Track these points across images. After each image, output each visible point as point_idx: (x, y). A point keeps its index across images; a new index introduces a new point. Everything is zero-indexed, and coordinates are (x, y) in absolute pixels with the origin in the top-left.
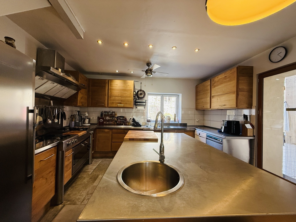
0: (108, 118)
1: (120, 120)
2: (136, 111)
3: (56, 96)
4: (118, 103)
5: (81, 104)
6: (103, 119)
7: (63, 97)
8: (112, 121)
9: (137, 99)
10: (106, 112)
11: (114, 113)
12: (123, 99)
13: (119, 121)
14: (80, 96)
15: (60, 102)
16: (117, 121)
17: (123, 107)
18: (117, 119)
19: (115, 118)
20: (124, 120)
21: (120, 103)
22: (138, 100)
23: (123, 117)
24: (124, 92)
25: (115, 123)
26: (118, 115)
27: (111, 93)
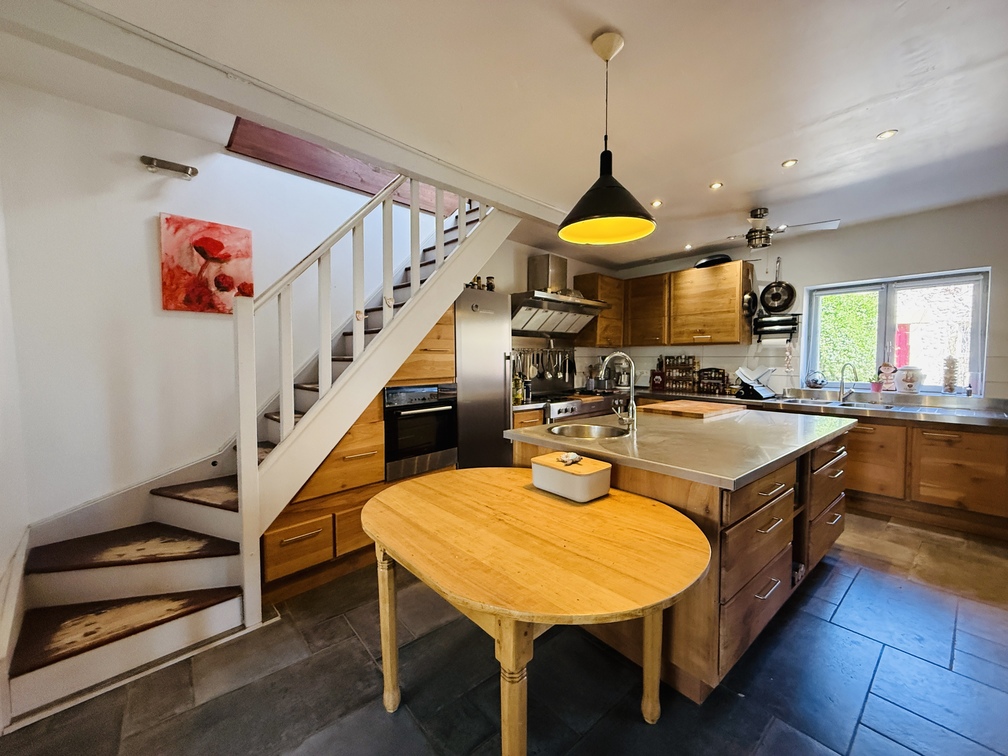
0: (676, 373)
1: (709, 378)
2: (759, 351)
3: (557, 330)
4: (695, 333)
5: (604, 343)
6: (662, 375)
7: (571, 332)
8: (684, 380)
9: (765, 313)
10: (669, 358)
11: (691, 360)
12: (709, 319)
13: (706, 381)
14: (601, 324)
15: (566, 341)
16: (699, 383)
17: (708, 341)
18: (699, 375)
19: (694, 372)
20: (719, 379)
21: (702, 332)
22: (766, 316)
23: (717, 370)
24: (712, 300)
25: (693, 389)
26: (704, 365)
27: (677, 308)
